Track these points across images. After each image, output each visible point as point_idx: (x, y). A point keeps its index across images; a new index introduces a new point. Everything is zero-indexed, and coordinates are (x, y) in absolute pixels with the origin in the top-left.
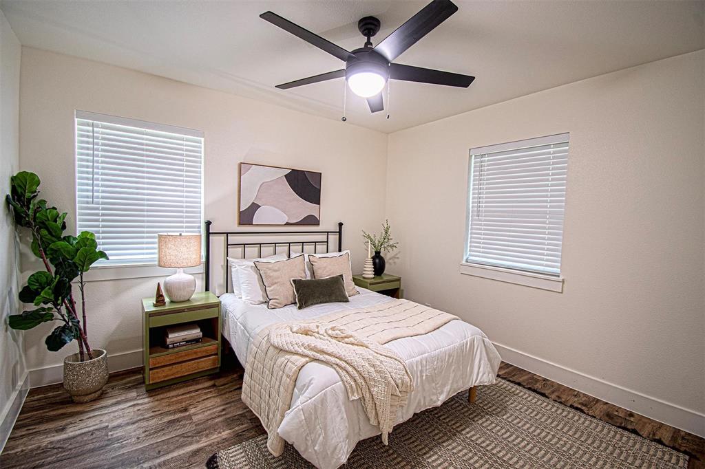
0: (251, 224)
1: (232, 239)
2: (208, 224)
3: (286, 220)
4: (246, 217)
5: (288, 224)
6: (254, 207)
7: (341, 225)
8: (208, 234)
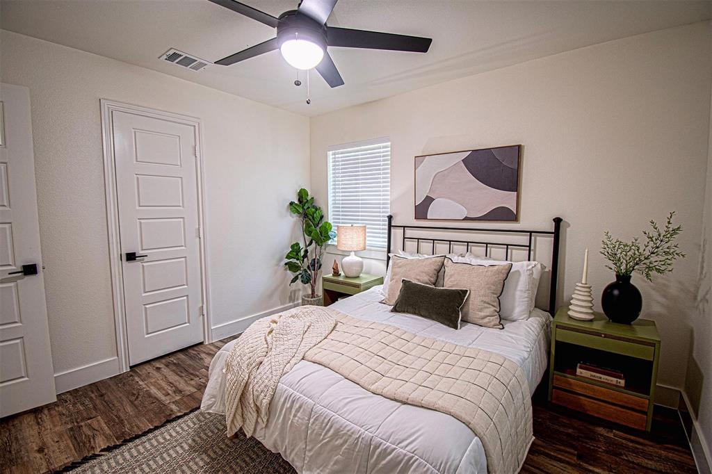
0: (425, 218)
1: (409, 233)
2: (390, 218)
3: (465, 214)
4: (421, 211)
5: (466, 219)
6: (429, 200)
7: (558, 221)
8: (390, 226)
